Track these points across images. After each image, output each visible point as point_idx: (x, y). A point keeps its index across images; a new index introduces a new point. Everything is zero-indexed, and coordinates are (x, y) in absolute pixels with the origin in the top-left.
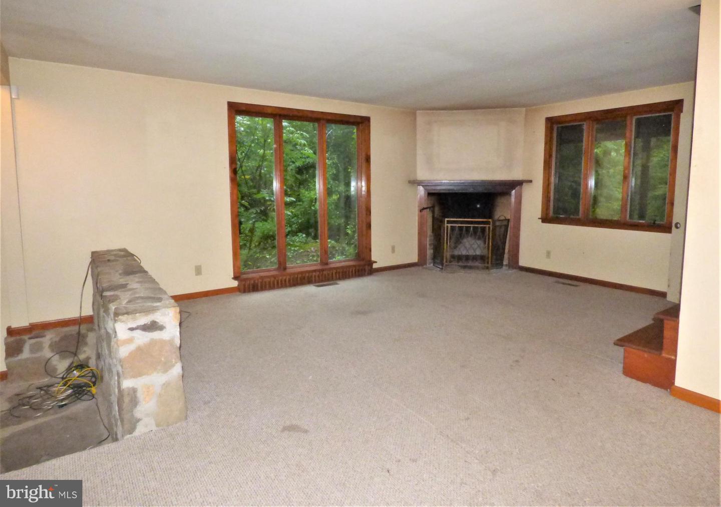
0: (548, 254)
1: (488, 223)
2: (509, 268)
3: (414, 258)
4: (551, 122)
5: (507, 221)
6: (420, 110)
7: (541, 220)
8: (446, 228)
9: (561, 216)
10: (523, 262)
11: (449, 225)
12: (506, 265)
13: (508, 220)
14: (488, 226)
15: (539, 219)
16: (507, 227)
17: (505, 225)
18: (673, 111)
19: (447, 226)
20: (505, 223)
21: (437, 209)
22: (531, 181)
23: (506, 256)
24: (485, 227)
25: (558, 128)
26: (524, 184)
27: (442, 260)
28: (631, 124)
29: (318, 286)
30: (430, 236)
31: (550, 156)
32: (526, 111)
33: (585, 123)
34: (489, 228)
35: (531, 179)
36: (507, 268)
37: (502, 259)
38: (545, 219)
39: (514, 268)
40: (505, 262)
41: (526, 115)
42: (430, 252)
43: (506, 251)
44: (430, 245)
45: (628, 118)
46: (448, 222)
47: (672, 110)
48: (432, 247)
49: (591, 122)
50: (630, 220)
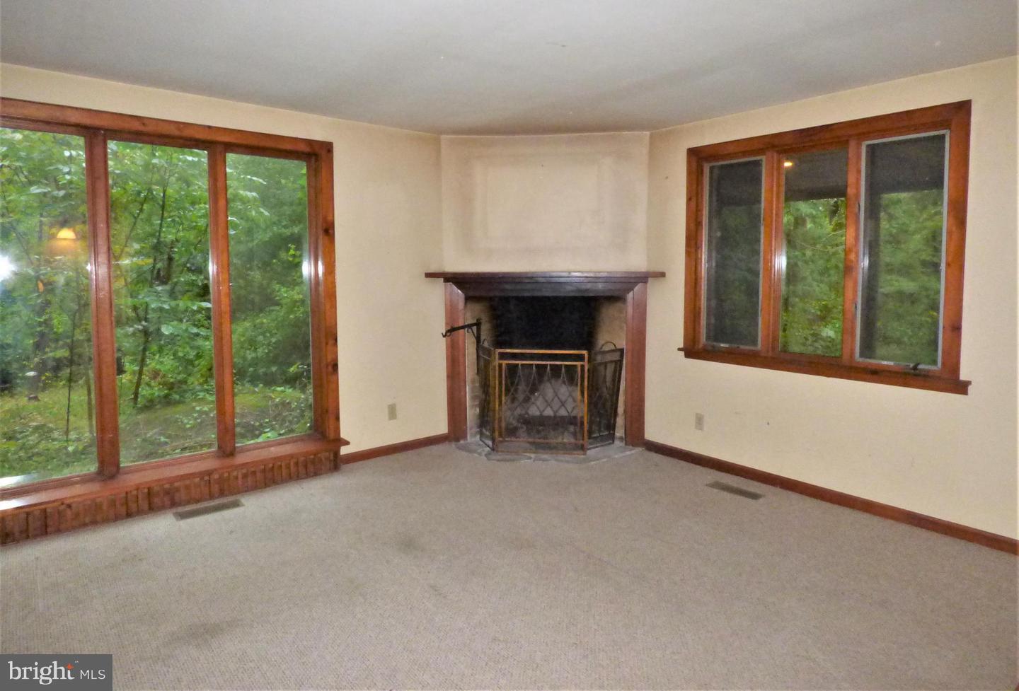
0: (699, 421)
1: (580, 358)
2: (626, 444)
3: (442, 428)
4: (698, 156)
5: (618, 353)
6: (448, 133)
7: (683, 353)
8: (497, 368)
9: (722, 345)
10: (652, 433)
11: (504, 362)
12: (621, 438)
13: (622, 351)
14: (578, 364)
15: (679, 349)
16: (619, 363)
17: (616, 362)
18: (948, 127)
19: (500, 366)
20: (616, 357)
21: (486, 328)
22: (663, 275)
23: (620, 421)
24: (575, 366)
25: (712, 169)
26: (650, 280)
27: (493, 431)
28: (859, 157)
29: (183, 516)
30: (473, 382)
31: (698, 224)
32: (651, 136)
33: (763, 158)
34: (583, 367)
35: (661, 270)
36: (623, 444)
37: (611, 427)
38: (692, 351)
39: (634, 445)
40: (619, 432)
41: (651, 144)
42: (472, 413)
43: (621, 410)
44: (474, 398)
45: (853, 144)
46: (502, 356)
47: (945, 124)
48: (477, 403)
49: (775, 155)
50: (861, 360)
